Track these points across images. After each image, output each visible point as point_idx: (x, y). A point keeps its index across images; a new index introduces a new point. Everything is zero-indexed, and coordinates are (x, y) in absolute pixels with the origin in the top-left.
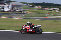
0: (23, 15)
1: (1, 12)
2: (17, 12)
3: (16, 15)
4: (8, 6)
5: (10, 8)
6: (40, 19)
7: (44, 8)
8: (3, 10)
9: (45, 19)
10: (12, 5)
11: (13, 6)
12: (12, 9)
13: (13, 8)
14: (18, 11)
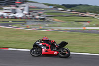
0: (47, 25)
1: (12, 18)
2: (37, 19)
3: (35, 24)
4: (23, 10)
5: (25, 12)
6: (74, 31)
7: (80, 14)
8: (14, 16)
9: (82, 31)
10: (29, 8)
11: (30, 10)
12: (29, 14)
13: (31, 13)
14: (38, 17)
